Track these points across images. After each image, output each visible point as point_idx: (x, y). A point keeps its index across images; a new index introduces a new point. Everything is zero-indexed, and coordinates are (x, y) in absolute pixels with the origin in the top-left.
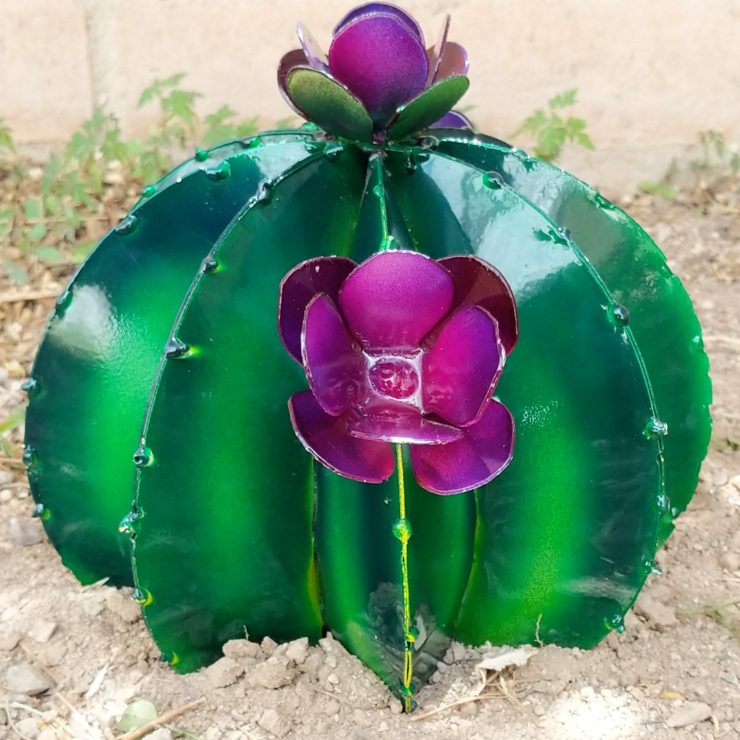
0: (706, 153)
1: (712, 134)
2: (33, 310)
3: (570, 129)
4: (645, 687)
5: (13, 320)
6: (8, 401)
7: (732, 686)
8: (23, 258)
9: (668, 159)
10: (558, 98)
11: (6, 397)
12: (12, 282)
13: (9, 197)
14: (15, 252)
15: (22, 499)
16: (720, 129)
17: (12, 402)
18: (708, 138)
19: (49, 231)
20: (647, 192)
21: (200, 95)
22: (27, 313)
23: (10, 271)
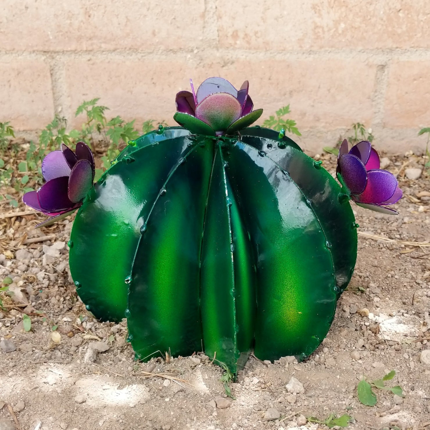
0: (356, 133)
1: (359, 124)
2: (20, 221)
3: (288, 125)
4: (310, 426)
5: (10, 227)
6: (4, 272)
7: (353, 425)
8: (17, 193)
9: (338, 136)
10: (280, 110)
11: (4, 270)
12: (11, 206)
13: (12, 161)
14: (13, 190)
15: (8, 326)
16: (362, 122)
17: (7, 272)
18: (357, 127)
19: (30, 179)
20: (328, 153)
21: (107, 108)
22: (17, 223)
23: (10, 201)
